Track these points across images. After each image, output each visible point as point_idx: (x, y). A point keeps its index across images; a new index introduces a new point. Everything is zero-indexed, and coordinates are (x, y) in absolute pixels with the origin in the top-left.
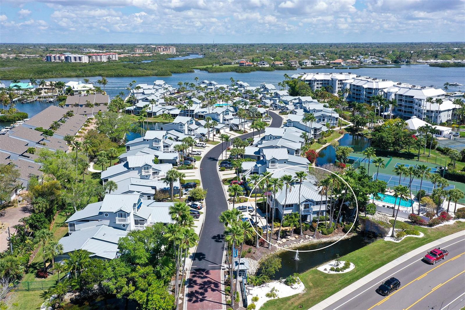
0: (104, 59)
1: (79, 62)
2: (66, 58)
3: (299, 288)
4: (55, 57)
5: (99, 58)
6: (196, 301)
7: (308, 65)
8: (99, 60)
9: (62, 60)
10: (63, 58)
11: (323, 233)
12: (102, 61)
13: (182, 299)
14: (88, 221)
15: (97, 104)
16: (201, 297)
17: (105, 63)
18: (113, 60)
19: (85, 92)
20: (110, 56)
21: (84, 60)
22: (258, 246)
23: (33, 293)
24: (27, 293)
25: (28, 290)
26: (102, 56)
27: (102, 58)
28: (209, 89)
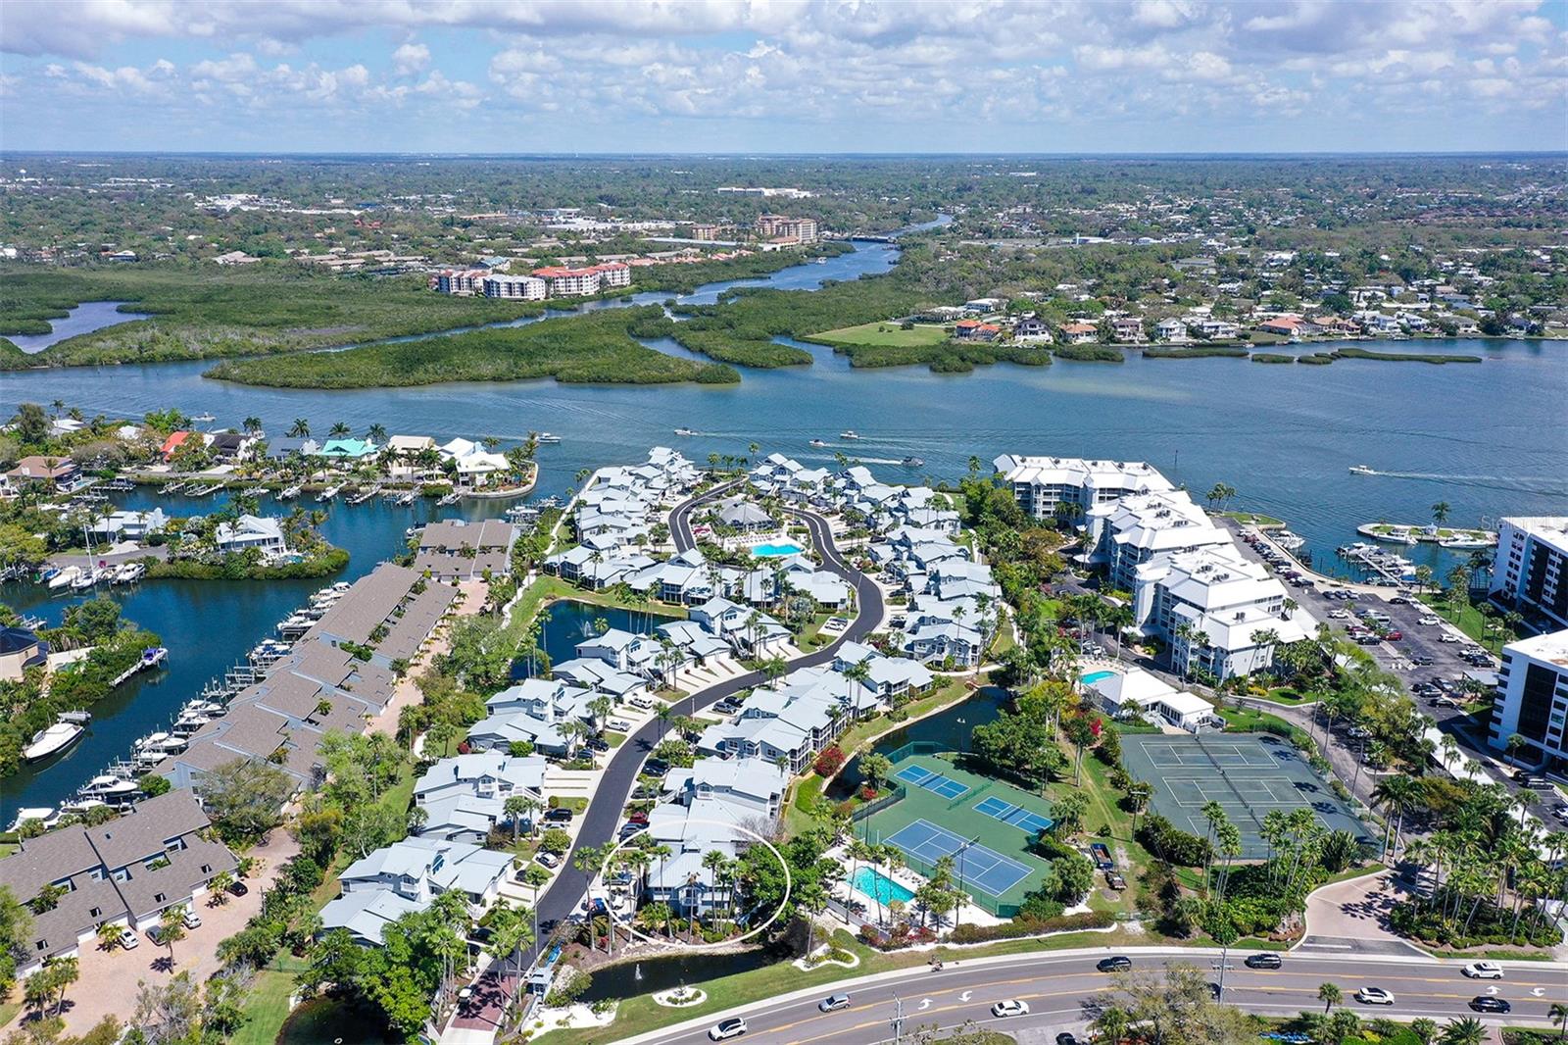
0: (590, 288)
1: (520, 297)
2: (488, 284)
3: (607, 1018)
4: (458, 279)
5: (573, 283)
6: (467, 1017)
7: (1173, 339)
8: (574, 289)
9: (477, 290)
10: (479, 283)
11: (705, 939)
12: (583, 293)
13: (452, 1011)
14: (366, 881)
15: (485, 550)
16: (474, 1012)
17: (590, 299)
18: (615, 287)
19: (485, 475)
20: (608, 273)
21: (532, 294)
22: (594, 948)
23: (284, 974)
24: (279, 974)
25: (280, 971)
26: (584, 279)
27: (584, 284)
28: (778, 482)
